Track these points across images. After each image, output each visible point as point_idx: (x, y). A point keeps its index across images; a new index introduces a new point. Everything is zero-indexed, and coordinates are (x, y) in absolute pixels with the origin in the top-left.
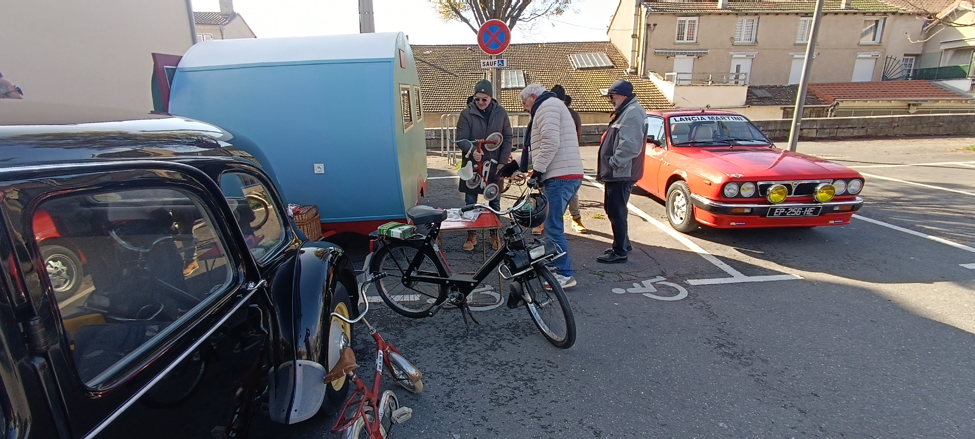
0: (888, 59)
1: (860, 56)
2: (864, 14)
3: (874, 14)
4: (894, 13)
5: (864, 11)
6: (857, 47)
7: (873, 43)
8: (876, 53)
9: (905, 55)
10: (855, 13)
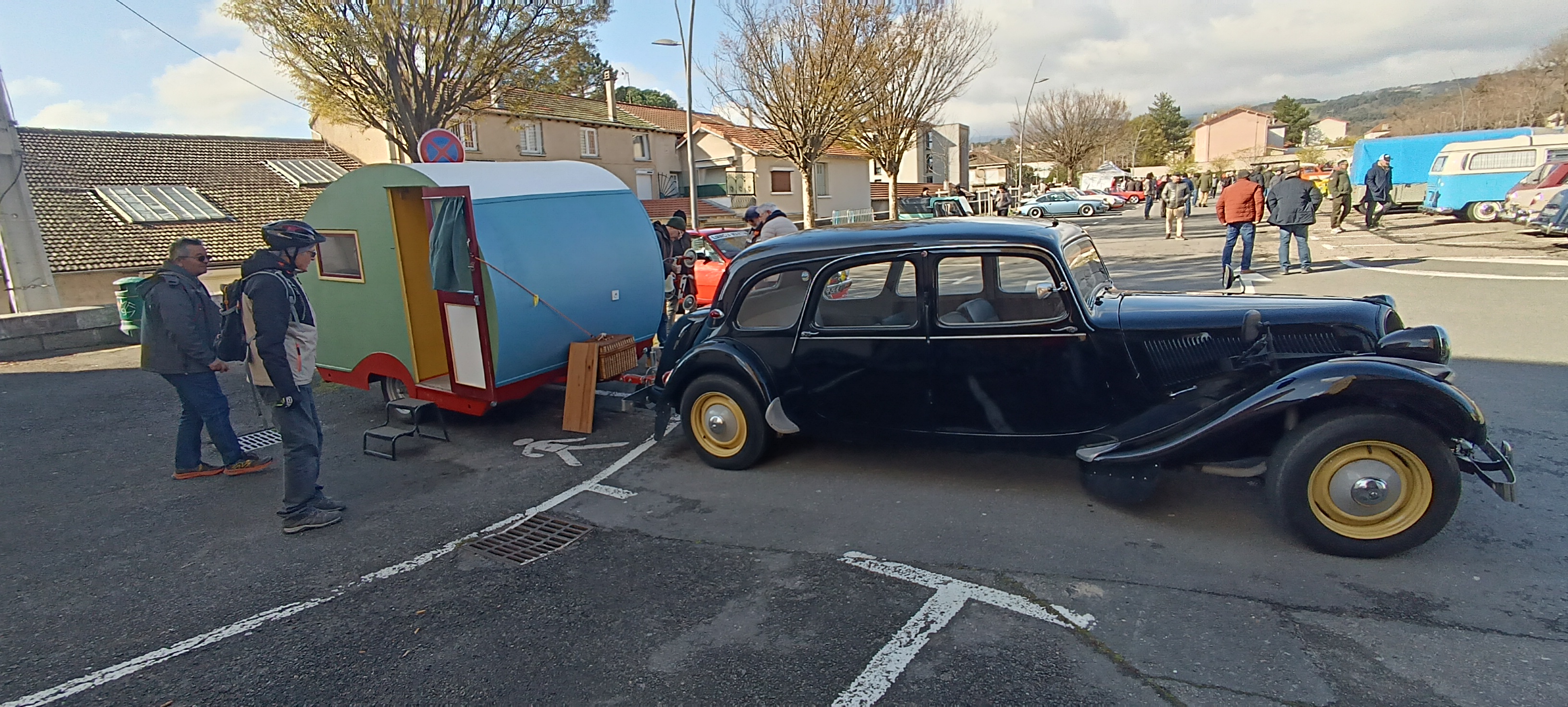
0: (660, 176)
1: (639, 172)
2: (631, 128)
3: (638, 130)
4: (653, 131)
5: (632, 126)
6: (633, 163)
7: (643, 159)
8: (650, 170)
9: (671, 172)
10: (624, 128)
